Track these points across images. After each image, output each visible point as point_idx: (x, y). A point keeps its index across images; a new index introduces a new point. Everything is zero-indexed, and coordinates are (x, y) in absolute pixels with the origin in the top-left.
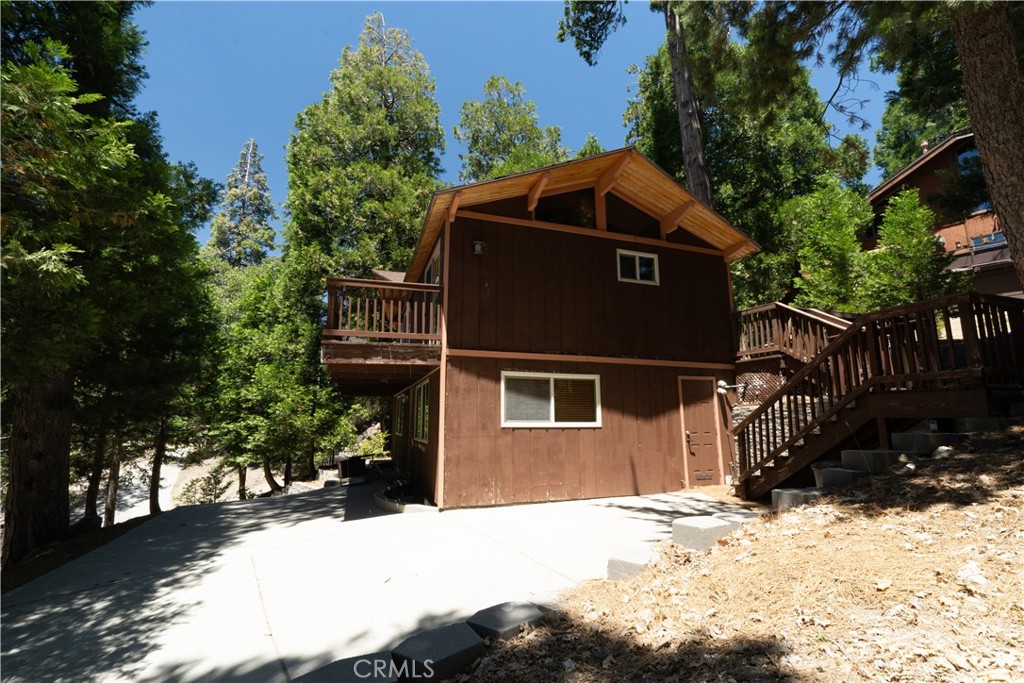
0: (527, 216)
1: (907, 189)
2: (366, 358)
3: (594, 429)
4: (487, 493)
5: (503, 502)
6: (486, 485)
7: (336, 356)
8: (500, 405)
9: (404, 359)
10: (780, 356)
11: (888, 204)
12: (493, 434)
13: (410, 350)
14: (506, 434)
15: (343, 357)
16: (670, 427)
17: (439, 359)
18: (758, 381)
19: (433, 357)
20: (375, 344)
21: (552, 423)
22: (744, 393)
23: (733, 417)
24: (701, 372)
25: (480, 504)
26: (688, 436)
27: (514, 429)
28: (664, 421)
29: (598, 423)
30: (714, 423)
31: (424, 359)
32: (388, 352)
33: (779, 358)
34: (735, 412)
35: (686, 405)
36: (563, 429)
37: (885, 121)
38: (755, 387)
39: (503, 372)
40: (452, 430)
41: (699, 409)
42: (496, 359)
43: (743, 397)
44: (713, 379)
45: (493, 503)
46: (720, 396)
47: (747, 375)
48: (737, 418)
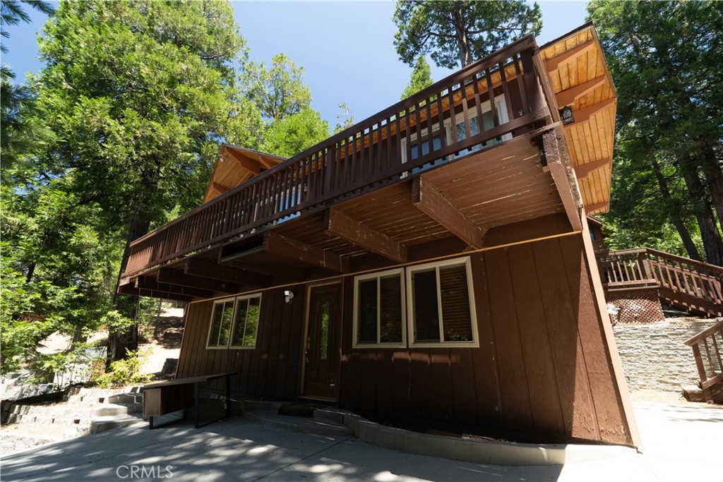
18: (634, 305)
22: (620, 316)
34: (618, 330)
38: (632, 311)
43: (619, 319)
47: (622, 301)
48: (619, 335)
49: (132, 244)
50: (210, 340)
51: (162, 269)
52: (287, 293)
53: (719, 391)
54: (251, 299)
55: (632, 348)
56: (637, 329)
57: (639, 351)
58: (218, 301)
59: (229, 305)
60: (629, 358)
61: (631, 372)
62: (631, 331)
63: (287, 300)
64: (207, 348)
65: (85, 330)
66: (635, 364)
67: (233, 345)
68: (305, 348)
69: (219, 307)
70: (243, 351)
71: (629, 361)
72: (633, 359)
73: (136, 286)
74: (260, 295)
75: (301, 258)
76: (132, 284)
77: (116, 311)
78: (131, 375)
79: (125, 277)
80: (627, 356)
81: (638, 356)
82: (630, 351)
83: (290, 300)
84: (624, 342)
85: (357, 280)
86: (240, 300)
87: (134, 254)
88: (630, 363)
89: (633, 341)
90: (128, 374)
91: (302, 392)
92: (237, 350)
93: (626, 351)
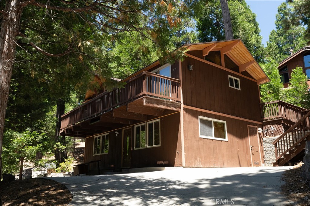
0: (202, 58)
1: (298, 67)
2: (158, 105)
3: (226, 141)
4: (197, 162)
5: (202, 166)
6: (196, 159)
7: (149, 103)
8: (199, 128)
9: (170, 107)
10: (282, 119)
11: (292, 71)
12: (197, 140)
13: (171, 104)
14: (201, 140)
15: (151, 103)
16: (246, 144)
17: (180, 109)
18: (272, 128)
19: (178, 107)
20: (161, 99)
21: (213, 138)
22: (267, 133)
23: (263, 142)
24: (253, 124)
25: (195, 166)
26: (251, 147)
27: (203, 138)
28: (244, 141)
29: (226, 139)
30: (258, 144)
31: (175, 108)
32: (165, 103)
33: (281, 120)
34: (264, 140)
35: (250, 135)
36: (217, 140)
37: (270, 38)
38: (271, 131)
39: (199, 116)
40: (185, 137)
41: (253, 137)
42: (197, 111)
43: (266, 135)
44: (257, 127)
45: (199, 166)
46: (259, 133)
47: (268, 126)
48: (265, 142)
49: (62, 116)
50: (94, 152)
51: (73, 127)
52: (116, 132)
53: (281, 162)
54: (106, 135)
55: (269, 147)
56: (271, 139)
57: (271, 148)
58: (96, 137)
59: (99, 138)
60: (267, 152)
61: (268, 158)
62: (269, 140)
63: (116, 135)
64: (93, 155)
65: (49, 151)
66: (269, 154)
67: (101, 153)
68: (122, 151)
69: (96, 139)
70: (105, 155)
71: (267, 153)
72: (269, 152)
73: (66, 133)
74: (108, 133)
75: (113, 122)
76: (64, 132)
77: (59, 143)
78: (67, 168)
79: (61, 129)
80: (267, 151)
81: (271, 151)
82: (268, 149)
83: (117, 135)
84: (266, 145)
85: (135, 127)
86: (103, 136)
87: (63, 120)
88: (267, 154)
89: (269, 144)
90: (66, 168)
91: (122, 166)
92: (103, 155)
93: (267, 149)
